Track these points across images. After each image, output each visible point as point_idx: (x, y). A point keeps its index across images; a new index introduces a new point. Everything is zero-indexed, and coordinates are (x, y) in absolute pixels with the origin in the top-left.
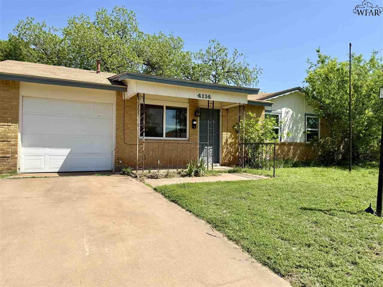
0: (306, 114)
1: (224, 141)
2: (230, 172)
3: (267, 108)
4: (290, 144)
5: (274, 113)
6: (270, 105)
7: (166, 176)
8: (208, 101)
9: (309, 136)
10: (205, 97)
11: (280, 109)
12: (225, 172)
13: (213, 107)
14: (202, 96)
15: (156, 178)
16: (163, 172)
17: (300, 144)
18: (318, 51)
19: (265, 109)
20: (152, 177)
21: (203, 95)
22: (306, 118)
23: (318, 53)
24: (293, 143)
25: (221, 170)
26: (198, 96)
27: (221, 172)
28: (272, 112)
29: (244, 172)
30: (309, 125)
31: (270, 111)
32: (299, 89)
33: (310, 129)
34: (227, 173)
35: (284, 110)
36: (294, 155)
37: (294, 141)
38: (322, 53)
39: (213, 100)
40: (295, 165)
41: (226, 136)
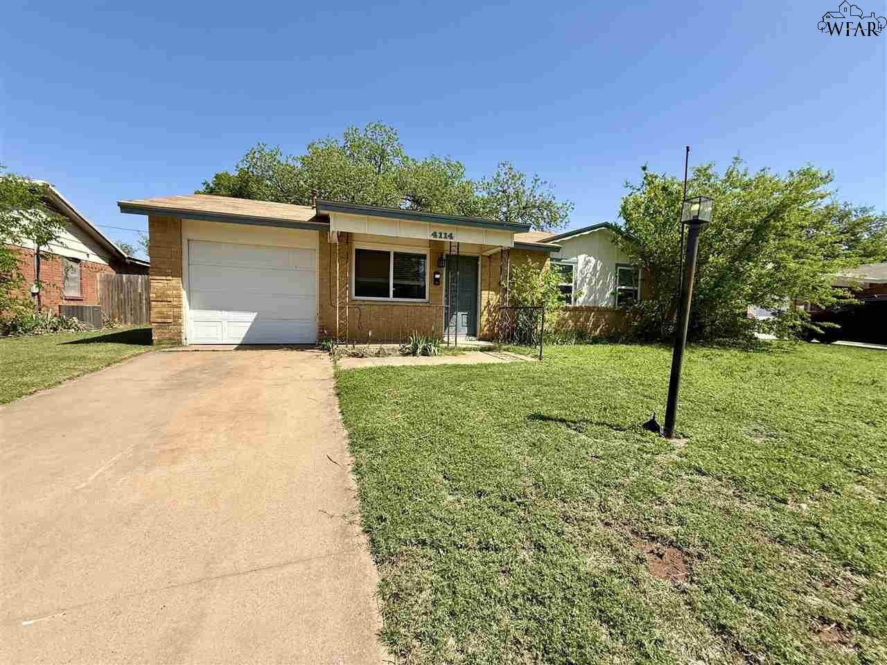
0: (617, 265)
1: (484, 303)
2: (483, 350)
3: (554, 255)
4: (589, 309)
5: (564, 262)
6: (557, 249)
7: (378, 355)
8: (450, 242)
9: (623, 298)
10: (443, 236)
11: (574, 256)
12: (475, 350)
13: (458, 252)
14: (438, 235)
15: (361, 357)
16: (374, 348)
17: (606, 310)
18: (644, 169)
19: (551, 256)
20: (355, 355)
21: (441, 234)
22: (618, 270)
23: (643, 172)
24: (594, 307)
25: (470, 346)
26: (432, 235)
27: (470, 350)
28: (563, 260)
29: (505, 350)
30: (622, 281)
31: (559, 260)
32: (606, 225)
33: (623, 287)
34: (479, 352)
35: (582, 258)
36: (596, 326)
37: (596, 305)
38: (649, 171)
39: (458, 241)
40: (595, 341)
41: (488, 297)
